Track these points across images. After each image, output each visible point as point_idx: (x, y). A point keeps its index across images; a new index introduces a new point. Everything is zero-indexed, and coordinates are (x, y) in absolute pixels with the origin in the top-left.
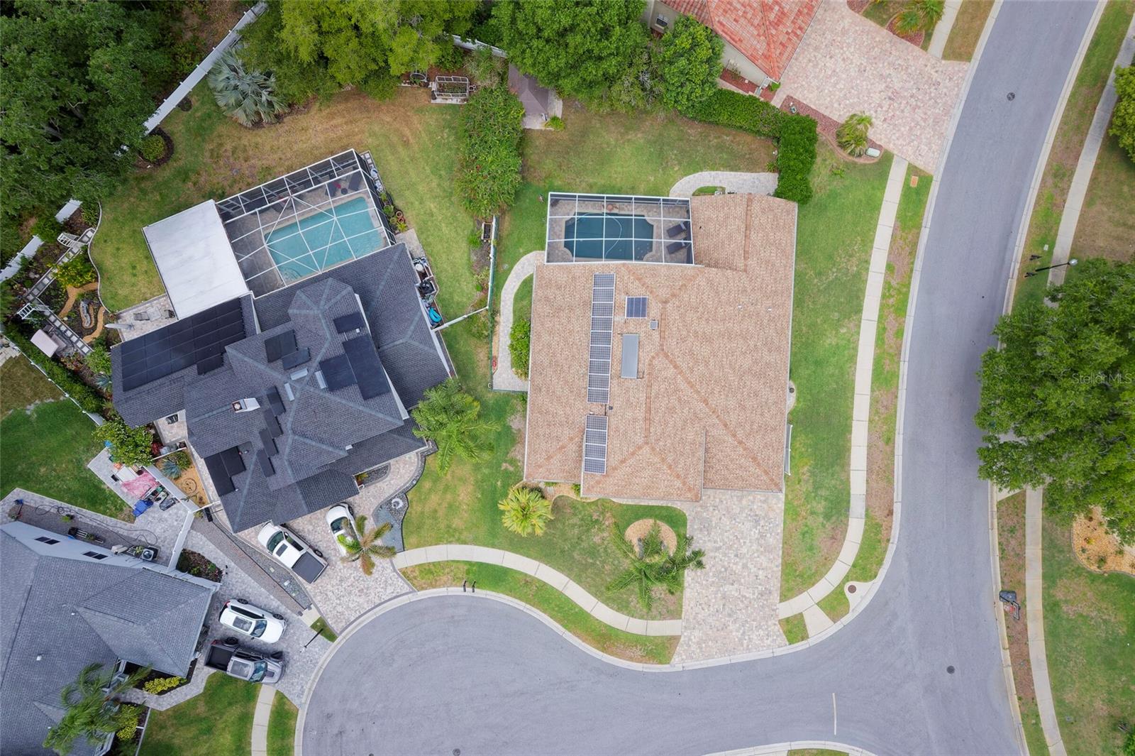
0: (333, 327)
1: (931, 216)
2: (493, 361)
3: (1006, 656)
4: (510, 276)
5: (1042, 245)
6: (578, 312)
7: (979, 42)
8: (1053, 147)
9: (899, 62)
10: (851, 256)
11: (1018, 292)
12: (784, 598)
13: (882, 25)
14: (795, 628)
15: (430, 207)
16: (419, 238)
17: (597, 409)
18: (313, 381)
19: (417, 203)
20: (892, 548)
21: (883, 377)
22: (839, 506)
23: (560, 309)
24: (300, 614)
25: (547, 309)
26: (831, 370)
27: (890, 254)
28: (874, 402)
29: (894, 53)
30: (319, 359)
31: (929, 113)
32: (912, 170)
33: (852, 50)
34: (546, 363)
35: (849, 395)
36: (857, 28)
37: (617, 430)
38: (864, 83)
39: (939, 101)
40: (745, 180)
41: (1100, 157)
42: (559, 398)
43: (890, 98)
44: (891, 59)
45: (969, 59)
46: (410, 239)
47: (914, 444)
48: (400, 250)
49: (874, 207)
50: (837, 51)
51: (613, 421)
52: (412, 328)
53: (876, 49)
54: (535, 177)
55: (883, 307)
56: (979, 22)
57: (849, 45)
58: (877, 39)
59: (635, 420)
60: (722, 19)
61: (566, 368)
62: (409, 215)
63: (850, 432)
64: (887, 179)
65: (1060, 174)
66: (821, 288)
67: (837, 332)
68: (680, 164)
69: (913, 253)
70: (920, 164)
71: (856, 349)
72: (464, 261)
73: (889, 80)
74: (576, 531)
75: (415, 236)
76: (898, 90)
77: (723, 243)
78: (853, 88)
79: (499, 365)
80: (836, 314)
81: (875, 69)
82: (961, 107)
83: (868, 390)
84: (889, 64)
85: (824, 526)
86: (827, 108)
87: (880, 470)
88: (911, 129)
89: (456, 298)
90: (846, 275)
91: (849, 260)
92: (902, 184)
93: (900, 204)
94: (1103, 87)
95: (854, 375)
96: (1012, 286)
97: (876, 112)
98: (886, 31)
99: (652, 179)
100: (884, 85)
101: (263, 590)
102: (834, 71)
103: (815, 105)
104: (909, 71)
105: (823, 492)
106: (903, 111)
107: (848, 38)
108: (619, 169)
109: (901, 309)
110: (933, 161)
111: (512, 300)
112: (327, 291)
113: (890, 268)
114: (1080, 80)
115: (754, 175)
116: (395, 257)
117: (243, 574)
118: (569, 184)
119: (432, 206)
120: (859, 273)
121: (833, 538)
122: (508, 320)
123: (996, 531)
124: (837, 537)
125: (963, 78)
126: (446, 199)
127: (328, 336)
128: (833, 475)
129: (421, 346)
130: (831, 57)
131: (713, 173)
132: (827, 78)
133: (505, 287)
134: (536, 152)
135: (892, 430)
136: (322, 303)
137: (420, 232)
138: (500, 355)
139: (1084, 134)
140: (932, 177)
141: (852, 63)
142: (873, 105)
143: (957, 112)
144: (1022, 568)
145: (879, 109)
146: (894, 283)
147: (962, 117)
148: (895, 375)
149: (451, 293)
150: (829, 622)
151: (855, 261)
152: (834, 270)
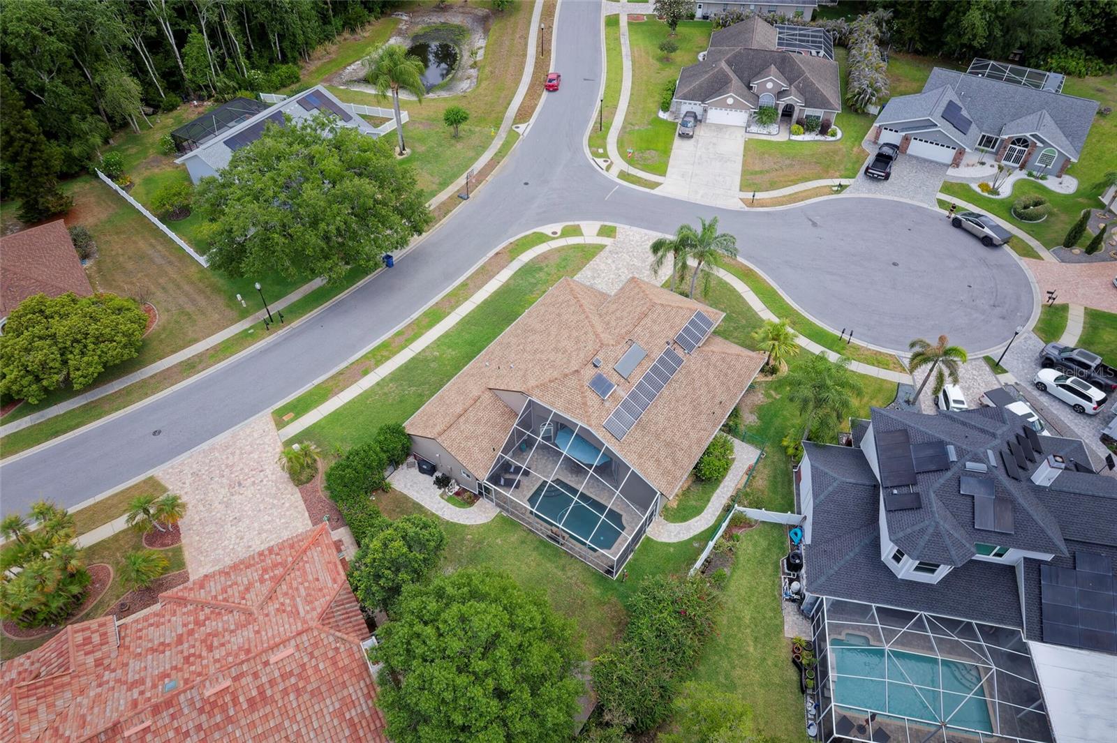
0: (924, 501)
1: (301, 390)
2: (751, 471)
3: (489, 178)
4: (696, 533)
5: (251, 334)
6: (653, 428)
7: (128, 486)
8: (173, 385)
9: (202, 508)
10: (385, 394)
11: (297, 318)
12: (603, 247)
13: (180, 548)
14: (606, 232)
15: (755, 649)
16: (783, 622)
17: (680, 352)
18: (961, 453)
19: (769, 663)
20: (511, 240)
21: (434, 316)
22: (527, 270)
23: (668, 445)
24: (1016, 383)
25: (679, 455)
26: (467, 336)
27: (356, 381)
28: (453, 308)
29: (197, 519)
30: (949, 474)
31: (224, 457)
32: (280, 424)
33: (226, 542)
34: (704, 417)
35: (467, 318)
36: (202, 559)
37: (672, 327)
38: (246, 509)
39: (208, 461)
40: (417, 492)
41: (154, 361)
42: (707, 384)
43: (240, 484)
44: (206, 515)
45: (151, 478)
46: (794, 628)
47: (449, 277)
48: (815, 585)
49: (336, 416)
50: (239, 549)
51: (672, 335)
52: (830, 489)
53: (208, 530)
54: (616, 612)
55: (394, 354)
56: (109, 502)
57: (224, 548)
58: (198, 538)
59: (654, 322)
60: (330, 584)
61: (689, 399)
62: (785, 654)
63: (486, 300)
64: (307, 429)
65: (190, 367)
66: (428, 386)
67: (441, 356)
68: (463, 539)
69: (340, 373)
70: (272, 425)
71: (439, 339)
72: (739, 572)
73: (225, 499)
74: (735, 334)
75: (786, 627)
76: (227, 488)
77: (486, 423)
78: (260, 510)
79: (746, 467)
80: (432, 365)
81: (225, 515)
82: (196, 448)
83: (453, 314)
84: (211, 512)
85: (547, 266)
86: (297, 507)
87: (485, 274)
88: (251, 453)
89: (764, 544)
90: (401, 385)
91: (390, 392)
92: (299, 419)
93: (315, 407)
94: (92, 402)
95: (454, 326)
96: (296, 324)
97: (262, 481)
98: (183, 541)
99: (499, 541)
100: (233, 498)
101: (1055, 412)
102: (259, 534)
103: (303, 515)
104: (202, 497)
105: (533, 281)
106: (242, 469)
107: (219, 554)
108: (524, 567)
109: (384, 346)
110: (262, 422)
111: (705, 511)
112: (922, 543)
113: (365, 373)
114: (99, 416)
115: (405, 492)
116: (823, 579)
117: (1076, 430)
118: (585, 584)
119: (751, 649)
120: (391, 380)
121: (546, 258)
122: (719, 497)
123: (441, 222)
124: (544, 257)
125: (172, 467)
126: (732, 646)
127: (933, 495)
128: (518, 286)
129: (827, 471)
130: (250, 547)
131: (439, 513)
132: (271, 532)
133: (707, 527)
134: (599, 638)
135: (458, 288)
136: (931, 530)
137: (779, 629)
138: (741, 474)
139: (144, 381)
140: (273, 413)
141: (240, 531)
142: (259, 487)
143: (205, 446)
144: (443, 203)
145: (257, 482)
146: (373, 362)
147: (205, 440)
148: (425, 314)
149: (769, 550)
150: (582, 226)
151: (386, 390)
152: (407, 392)
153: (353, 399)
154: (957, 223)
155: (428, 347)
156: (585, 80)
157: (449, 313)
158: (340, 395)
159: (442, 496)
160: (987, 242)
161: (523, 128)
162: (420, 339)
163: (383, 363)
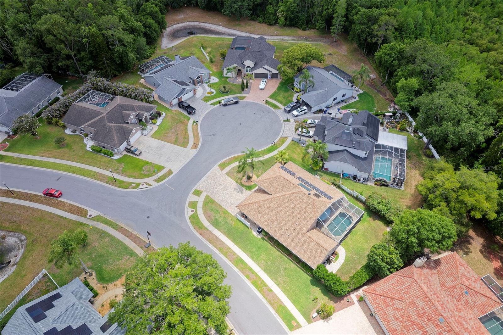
1: (278, 319)
3: (135, 233)
10: (284, 282)
12: (207, 196)
14: (198, 193)
20: (192, 228)
21: (239, 262)
22: (216, 224)
24: (294, 119)
26: (254, 250)
27: (275, 294)
32: (299, 326)
35: (242, 249)
49: (294, 302)
55: (260, 278)
62: (378, 187)
63: (232, 241)
64: (301, 314)
67: (264, 260)
69: (269, 302)
70: (298, 330)
71: (254, 261)
75: (371, 185)
80: (269, 264)
83: (239, 254)
85: (215, 217)
87: (214, 241)
90: (279, 276)
91: (283, 280)
92: (296, 318)
93: (289, 311)
105: (223, 223)
109: (255, 283)
113: (271, 291)
120: (276, 280)
121: (209, 217)
131: (342, 263)
135: (222, 252)
137: (372, 187)
140: (291, 331)
146: (265, 288)
148: (237, 266)
150: (191, 201)
151: (282, 282)
152: (283, 274)
153: (286, 295)
154: (225, 105)
155: (258, 265)
156: (58, 180)
157: (238, 256)
158: (283, 301)
159: (334, 263)
160: (236, 103)
161: (93, 212)
162: (253, 268)
163: (265, 283)
